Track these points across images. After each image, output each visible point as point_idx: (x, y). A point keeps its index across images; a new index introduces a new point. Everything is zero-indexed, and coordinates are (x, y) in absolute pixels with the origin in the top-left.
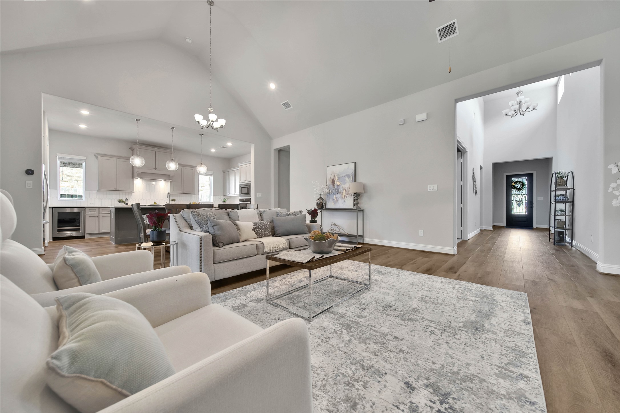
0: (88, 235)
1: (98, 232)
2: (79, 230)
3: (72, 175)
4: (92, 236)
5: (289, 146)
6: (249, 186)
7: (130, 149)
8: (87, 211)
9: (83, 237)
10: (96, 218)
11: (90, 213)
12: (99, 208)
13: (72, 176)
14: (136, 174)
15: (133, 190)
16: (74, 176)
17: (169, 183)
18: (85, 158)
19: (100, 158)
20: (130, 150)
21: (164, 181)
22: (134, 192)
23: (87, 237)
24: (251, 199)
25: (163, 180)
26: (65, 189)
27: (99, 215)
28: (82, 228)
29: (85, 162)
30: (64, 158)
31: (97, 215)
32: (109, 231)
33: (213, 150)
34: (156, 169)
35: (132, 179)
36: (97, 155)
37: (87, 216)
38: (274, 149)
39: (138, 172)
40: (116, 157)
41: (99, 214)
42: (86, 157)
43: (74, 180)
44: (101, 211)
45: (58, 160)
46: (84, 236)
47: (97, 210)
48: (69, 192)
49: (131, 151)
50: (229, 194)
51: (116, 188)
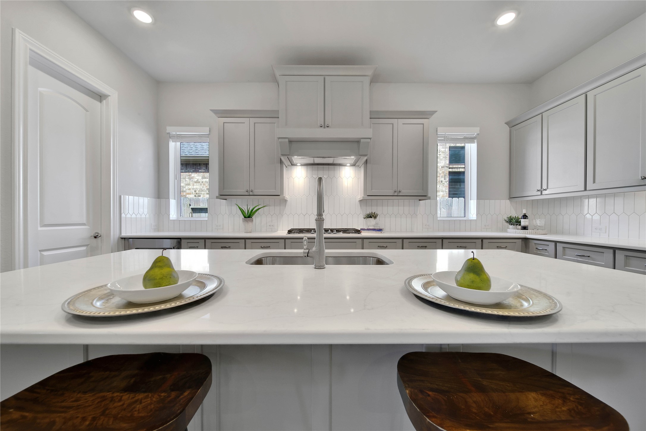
12: (205, 239)
19: (220, 121)
22: (286, 198)
34: (324, 126)
45: (170, 140)
47: (202, 244)
50: (541, 191)
51: (249, 190)
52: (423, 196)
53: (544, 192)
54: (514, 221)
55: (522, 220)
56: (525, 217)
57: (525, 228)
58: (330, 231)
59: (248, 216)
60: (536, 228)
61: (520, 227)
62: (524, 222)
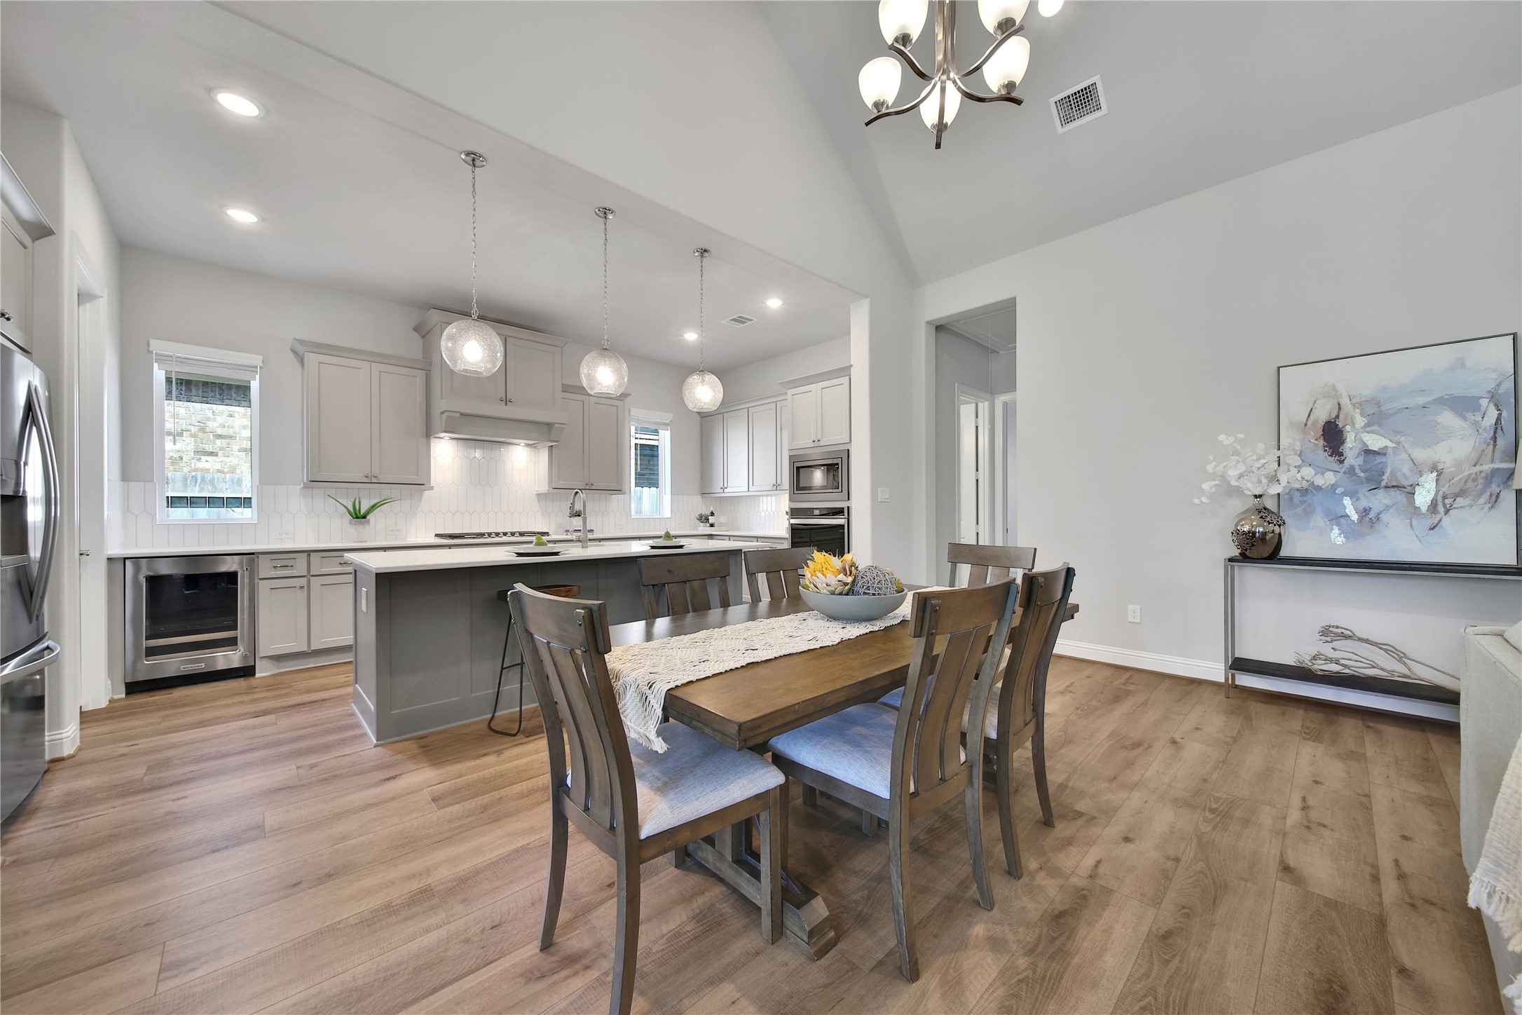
0: (266, 663)
1: (304, 648)
2: (232, 642)
3: (231, 432)
4: (281, 664)
5: (1014, 299)
6: (838, 461)
7: (414, 329)
8: (265, 569)
9: (247, 671)
10: (299, 592)
11: (273, 573)
12: (309, 552)
13: (231, 437)
14: (437, 421)
15: (430, 483)
16: (238, 436)
17: (544, 456)
18: (256, 360)
19: (312, 359)
20: (416, 336)
21: (528, 445)
22: (432, 488)
23: (264, 671)
24: (848, 508)
25: (523, 442)
26: (203, 479)
27: (309, 582)
28: (242, 633)
29: (258, 377)
30: (182, 361)
31: (303, 581)
32: (348, 639)
33: (691, 336)
34: (507, 401)
35: (425, 439)
36: (300, 349)
37: (263, 587)
38: (927, 322)
39: (446, 414)
40: (369, 358)
41: (309, 575)
42: (261, 358)
43: (236, 448)
44: (318, 566)
45: (156, 365)
46: (254, 666)
47: (301, 562)
48: (216, 488)
49: (421, 341)
50: (723, 488)
51: (370, 475)
52: (619, 491)
53: (726, 490)
54: (704, 519)
55: (710, 517)
56: (712, 514)
57: (712, 525)
58: (487, 536)
59: (359, 516)
60: (721, 525)
61: (708, 525)
62: (711, 519)
